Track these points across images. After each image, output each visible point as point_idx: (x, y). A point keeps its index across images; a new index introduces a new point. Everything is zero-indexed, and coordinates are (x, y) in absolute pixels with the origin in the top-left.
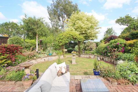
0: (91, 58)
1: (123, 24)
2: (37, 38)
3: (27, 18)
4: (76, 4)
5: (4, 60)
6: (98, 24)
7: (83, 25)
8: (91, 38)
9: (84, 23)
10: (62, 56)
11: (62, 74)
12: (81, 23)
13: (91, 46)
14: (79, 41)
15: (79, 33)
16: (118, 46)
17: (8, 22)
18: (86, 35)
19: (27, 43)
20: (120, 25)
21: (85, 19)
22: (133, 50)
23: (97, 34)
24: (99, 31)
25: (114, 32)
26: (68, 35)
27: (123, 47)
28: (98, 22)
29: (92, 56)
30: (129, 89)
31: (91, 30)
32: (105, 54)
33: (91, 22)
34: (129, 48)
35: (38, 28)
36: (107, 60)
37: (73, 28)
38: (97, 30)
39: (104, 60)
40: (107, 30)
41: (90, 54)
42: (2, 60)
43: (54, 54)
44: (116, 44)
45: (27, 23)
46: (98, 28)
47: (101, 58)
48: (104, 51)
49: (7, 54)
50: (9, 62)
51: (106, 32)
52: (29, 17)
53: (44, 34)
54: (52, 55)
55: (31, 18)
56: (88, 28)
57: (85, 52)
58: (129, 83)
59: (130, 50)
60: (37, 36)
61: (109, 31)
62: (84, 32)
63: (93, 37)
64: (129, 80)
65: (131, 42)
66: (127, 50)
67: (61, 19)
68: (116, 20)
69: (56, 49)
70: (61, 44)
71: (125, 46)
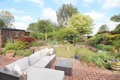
0: (82, 47)
1: (117, 21)
2: (46, 33)
3: (40, 20)
4: (76, 7)
5: (25, 45)
6: (93, 21)
7: (79, 23)
8: (87, 33)
9: (80, 22)
10: (62, 45)
11: (50, 55)
12: (78, 22)
13: (84, 39)
14: (74, 35)
15: (76, 29)
16: (103, 39)
17: (33, 23)
18: (82, 30)
19: (42, 36)
20: (115, 21)
21: (81, 18)
22: (114, 42)
23: (92, 30)
24: (94, 27)
25: (107, 28)
26: (66, 31)
27: (107, 40)
28: (93, 20)
29: (83, 46)
30: (94, 70)
31: (86, 26)
32: (93, 45)
33: (87, 21)
34: (111, 41)
35: (46, 26)
36: (94, 50)
37: (72, 26)
38: (92, 27)
39: (92, 50)
40: (102, 26)
41: (82, 44)
42: (24, 45)
43: (57, 43)
44: (101, 37)
45: (40, 23)
46: (93, 25)
47: (90, 48)
48: (92, 43)
49: (27, 42)
50: (27, 46)
51: (100, 28)
52: (41, 20)
53: (50, 30)
54: (55, 44)
55: (42, 20)
56: (83, 25)
57: (79, 43)
58: (95, 66)
59: (112, 42)
60: (46, 32)
61: (103, 27)
62: (80, 28)
63: (89, 32)
64: (96, 64)
65: (113, 36)
66: (109, 43)
67: (65, 19)
68: (110, 18)
69: (58, 40)
70: (61, 37)
71: (108, 40)
